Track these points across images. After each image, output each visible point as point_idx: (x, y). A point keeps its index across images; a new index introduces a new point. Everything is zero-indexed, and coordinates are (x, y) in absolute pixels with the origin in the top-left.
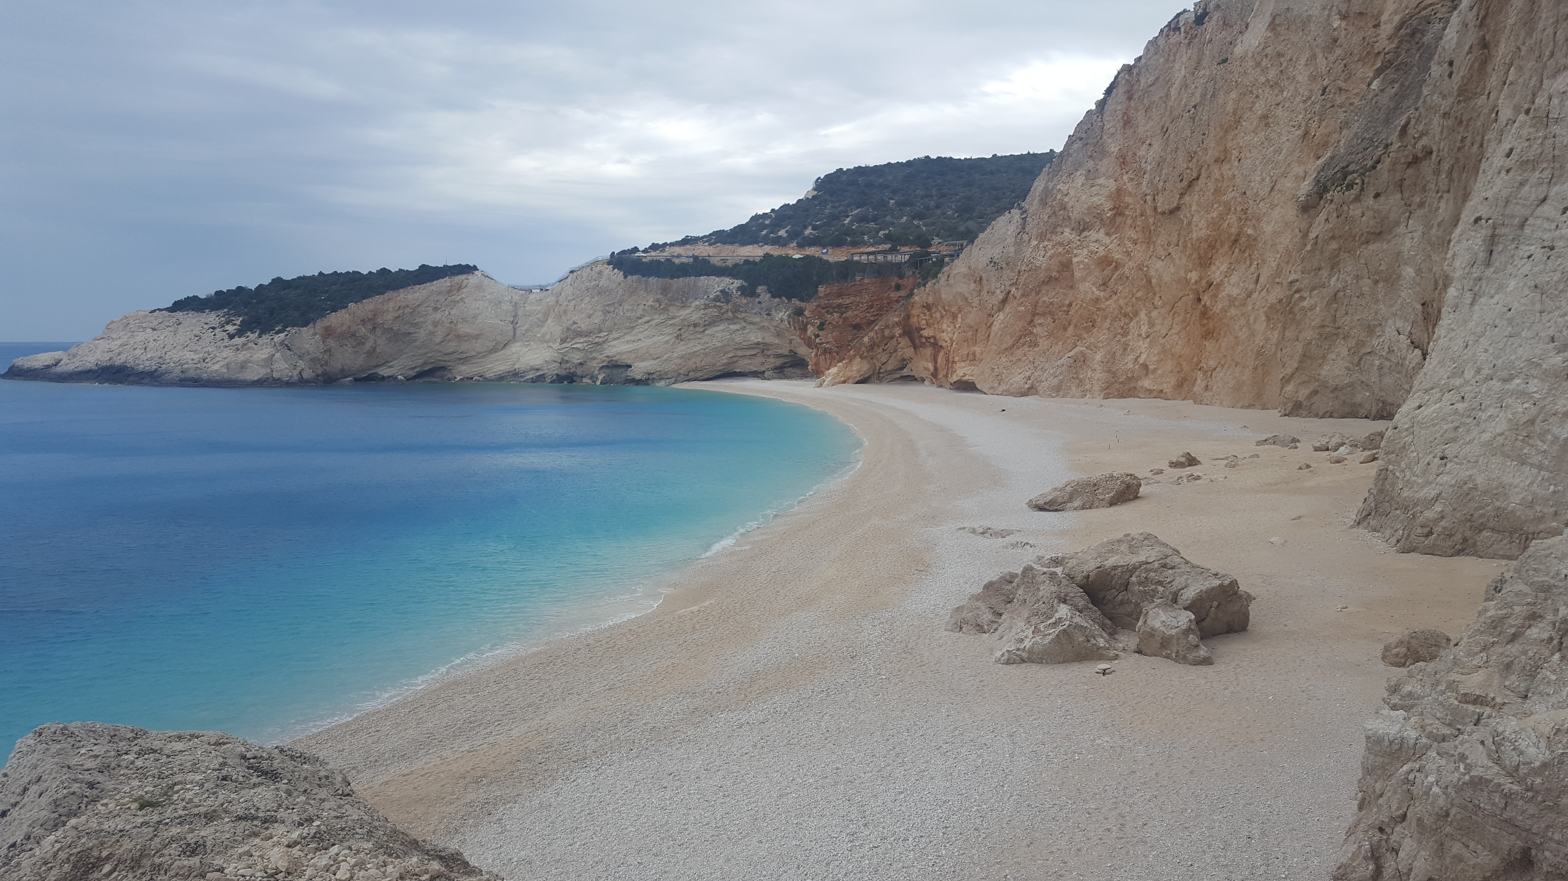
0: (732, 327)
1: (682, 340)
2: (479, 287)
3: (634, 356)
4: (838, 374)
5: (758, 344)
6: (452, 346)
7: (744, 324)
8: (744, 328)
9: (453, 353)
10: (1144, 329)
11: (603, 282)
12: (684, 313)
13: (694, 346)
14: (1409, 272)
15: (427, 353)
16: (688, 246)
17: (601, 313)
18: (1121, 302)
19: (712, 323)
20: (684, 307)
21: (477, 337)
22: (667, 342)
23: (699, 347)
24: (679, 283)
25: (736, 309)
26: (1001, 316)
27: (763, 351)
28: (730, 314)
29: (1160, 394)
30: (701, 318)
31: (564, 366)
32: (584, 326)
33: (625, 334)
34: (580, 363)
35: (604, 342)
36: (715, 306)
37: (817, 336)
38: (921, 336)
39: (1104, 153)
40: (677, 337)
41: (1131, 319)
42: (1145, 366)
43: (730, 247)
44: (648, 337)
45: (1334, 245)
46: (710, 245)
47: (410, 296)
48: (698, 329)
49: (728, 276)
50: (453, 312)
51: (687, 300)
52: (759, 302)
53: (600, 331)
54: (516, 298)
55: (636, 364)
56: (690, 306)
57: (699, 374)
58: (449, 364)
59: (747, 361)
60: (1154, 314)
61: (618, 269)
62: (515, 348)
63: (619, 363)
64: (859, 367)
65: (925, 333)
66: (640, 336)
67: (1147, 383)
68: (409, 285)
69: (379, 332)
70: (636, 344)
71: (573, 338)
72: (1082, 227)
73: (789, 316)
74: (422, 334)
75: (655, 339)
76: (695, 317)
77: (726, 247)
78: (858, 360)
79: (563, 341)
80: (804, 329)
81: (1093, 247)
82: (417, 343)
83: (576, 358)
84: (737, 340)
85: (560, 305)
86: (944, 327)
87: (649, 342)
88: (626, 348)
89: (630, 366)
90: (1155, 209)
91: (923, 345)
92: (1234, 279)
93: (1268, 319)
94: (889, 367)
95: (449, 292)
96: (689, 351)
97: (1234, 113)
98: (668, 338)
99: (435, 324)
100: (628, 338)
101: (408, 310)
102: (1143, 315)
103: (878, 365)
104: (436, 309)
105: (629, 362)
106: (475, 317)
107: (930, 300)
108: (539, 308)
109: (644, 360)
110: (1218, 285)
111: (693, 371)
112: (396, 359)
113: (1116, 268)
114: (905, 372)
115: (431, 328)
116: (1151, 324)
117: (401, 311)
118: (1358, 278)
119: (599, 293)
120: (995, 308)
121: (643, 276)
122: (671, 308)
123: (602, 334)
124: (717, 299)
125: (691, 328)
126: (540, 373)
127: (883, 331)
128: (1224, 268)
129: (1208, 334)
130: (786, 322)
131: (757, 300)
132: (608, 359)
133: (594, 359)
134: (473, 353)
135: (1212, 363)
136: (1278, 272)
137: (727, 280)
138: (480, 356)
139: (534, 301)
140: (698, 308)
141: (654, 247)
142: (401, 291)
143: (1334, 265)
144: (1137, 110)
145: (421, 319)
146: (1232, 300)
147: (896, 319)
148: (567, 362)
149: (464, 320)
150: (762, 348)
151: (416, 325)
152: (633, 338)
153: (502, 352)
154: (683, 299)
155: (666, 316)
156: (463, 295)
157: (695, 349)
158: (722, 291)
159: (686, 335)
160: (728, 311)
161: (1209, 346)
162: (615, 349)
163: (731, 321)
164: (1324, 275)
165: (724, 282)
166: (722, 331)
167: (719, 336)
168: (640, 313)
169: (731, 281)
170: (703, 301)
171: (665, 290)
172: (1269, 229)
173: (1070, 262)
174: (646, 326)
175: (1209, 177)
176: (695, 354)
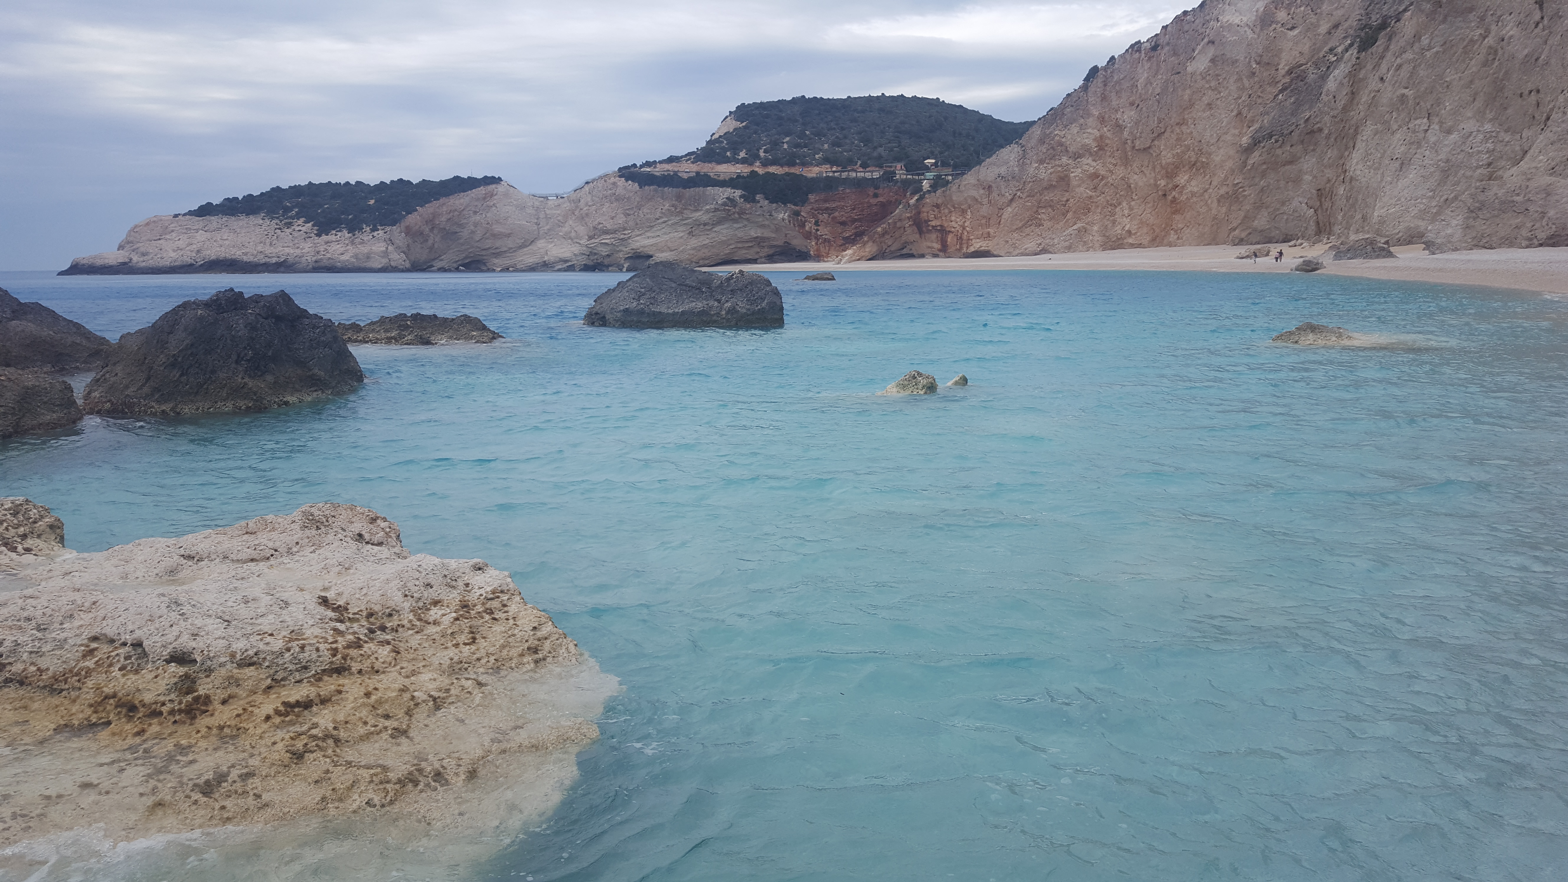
0: (735, 225)
1: (693, 236)
2: (506, 195)
3: (655, 248)
4: (854, 254)
5: (757, 237)
6: (488, 243)
7: (746, 223)
8: (745, 226)
9: (489, 248)
10: (1126, 212)
11: (620, 191)
12: (697, 215)
13: (704, 240)
14: (1308, 178)
15: (468, 249)
16: (674, 164)
17: (622, 216)
18: (1108, 198)
19: (720, 222)
20: (697, 210)
21: (509, 235)
22: (681, 237)
23: (707, 241)
24: (690, 192)
25: (742, 213)
26: (1009, 209)
27: (759, 243)
28: (737, 216)
29: (1140, 246)
30: (710, 219)
31: (592, 258)
32: (609, 225)
33: (646, 231)
34: (608, 255)
35: (629, 238)
36: (724, 210)
37: (817, 230)
38: (929, 226)
39: (1089, 115)
40: (689, 233)
41: (1116, 207)
42: (1129, 232)
43: (710, 165)
44: (665, 234)
45: (1264, 167)
46: (693, 163)
47: (457, 202)
48: (707, 227)
49: (728, 187)
50: (489, 215)
51: (698, 205)
52: (761, 207)
53: (625, 229)
54: (537, 204)
56: (702, 210)
57: (707, 262)
58: (485, 257)
59: (744, 251)
60: (1133, 203)
61: (632, 181)
62: (541, 243)
63: (641, 254)
64: (870, 248)
65: (933, 223)
66: (658, 233)
67: (1130, 241)
68: (456, 193)
69: (435, 231)
70: (655, 239)
71: (600, 235)
72: (1077, 156)
73: (789, 216)
74: (465, 233)
75: (671, 235)
76: (705, 218)
77: (706, 165)
78: (870, 244)
79: (591, 238)
80: (803, 225)
81: (1086, 167)
82: (462, 241)
83: (604, 251)
84: (739, 235)
85: (581, 209)
86: (953, 218)
87: (667, 237)
88: (647, 242)
89: (652, 257)
90: (1134, 147)
91: (929, 231)
92: (1193, 183)
93: (1219, 201)
94: (893, 248)
95: (484, 198)
96: (700, 244)
97: (1190, 100)
98: (682, 234)
99: (476, 225)
100: (649, 234)
101: (456, 213)
102: (1124, 204)
103: (885, 247)
104: (475, 213)
105: (651, 253)
106: (506, 219)
107: (940, 201)
108: (558, 212)
109: (663, 252)
110: (1183, 187)
111: (703, 259)
112: (445, 254)
113: (1102, 180)
114: (905, 251)
115: (472, 228)
116: (1131, 209)
117: (451, 214)
118: (1278, 181)
119: (617, 200)
120: (1005, 205)
121: (659, 186)
122: (685, 211)
123: (626, 232)
124: (724, 204)
125: (702, 227)
126: (570, 264)
127: (895, 223)
128: (1186, 177)
129: (1176, 212)
130: (787, 221)
131: (759, 205)
132: (633, 251)
133: (621, 251)
134: (506, 249)
135: (1180, 226)
136: (1225, 179)
137: (729, 190)
138: (511, 251)
139: (553, 206)
140: (708, 211)
141: (648, 164)
142: (451, 197)
143: (1264, 175)
144: (1111, 92)
145: (465, 221)
146: (1193, 194)
147: (908, 215)
148: (595, 254)
149: (497, 222)
150: (759, 241)
151: (461, 226)
152: (652, 235)
153: (530, 247)
154: (695, 205)
155: (681, 217)
156: (495, 201)
157: (704, 243)
158: (727, 198)
159: (697, 232)
160: (734, 213)
161: (1177, 217)
162: (638, 244)
163: (735, 221)
164: (1257, 180)
165: (728, 192)
166: (727, 228)
167: (724, 232)
168: (658, 215)
169: (733, 191)
170: (712, 206)
171: (679, 198)
172: (1217, 159)
173: (1067, 176)
174: (664, 225)
175: (1172, 132)
176: (705, 246)
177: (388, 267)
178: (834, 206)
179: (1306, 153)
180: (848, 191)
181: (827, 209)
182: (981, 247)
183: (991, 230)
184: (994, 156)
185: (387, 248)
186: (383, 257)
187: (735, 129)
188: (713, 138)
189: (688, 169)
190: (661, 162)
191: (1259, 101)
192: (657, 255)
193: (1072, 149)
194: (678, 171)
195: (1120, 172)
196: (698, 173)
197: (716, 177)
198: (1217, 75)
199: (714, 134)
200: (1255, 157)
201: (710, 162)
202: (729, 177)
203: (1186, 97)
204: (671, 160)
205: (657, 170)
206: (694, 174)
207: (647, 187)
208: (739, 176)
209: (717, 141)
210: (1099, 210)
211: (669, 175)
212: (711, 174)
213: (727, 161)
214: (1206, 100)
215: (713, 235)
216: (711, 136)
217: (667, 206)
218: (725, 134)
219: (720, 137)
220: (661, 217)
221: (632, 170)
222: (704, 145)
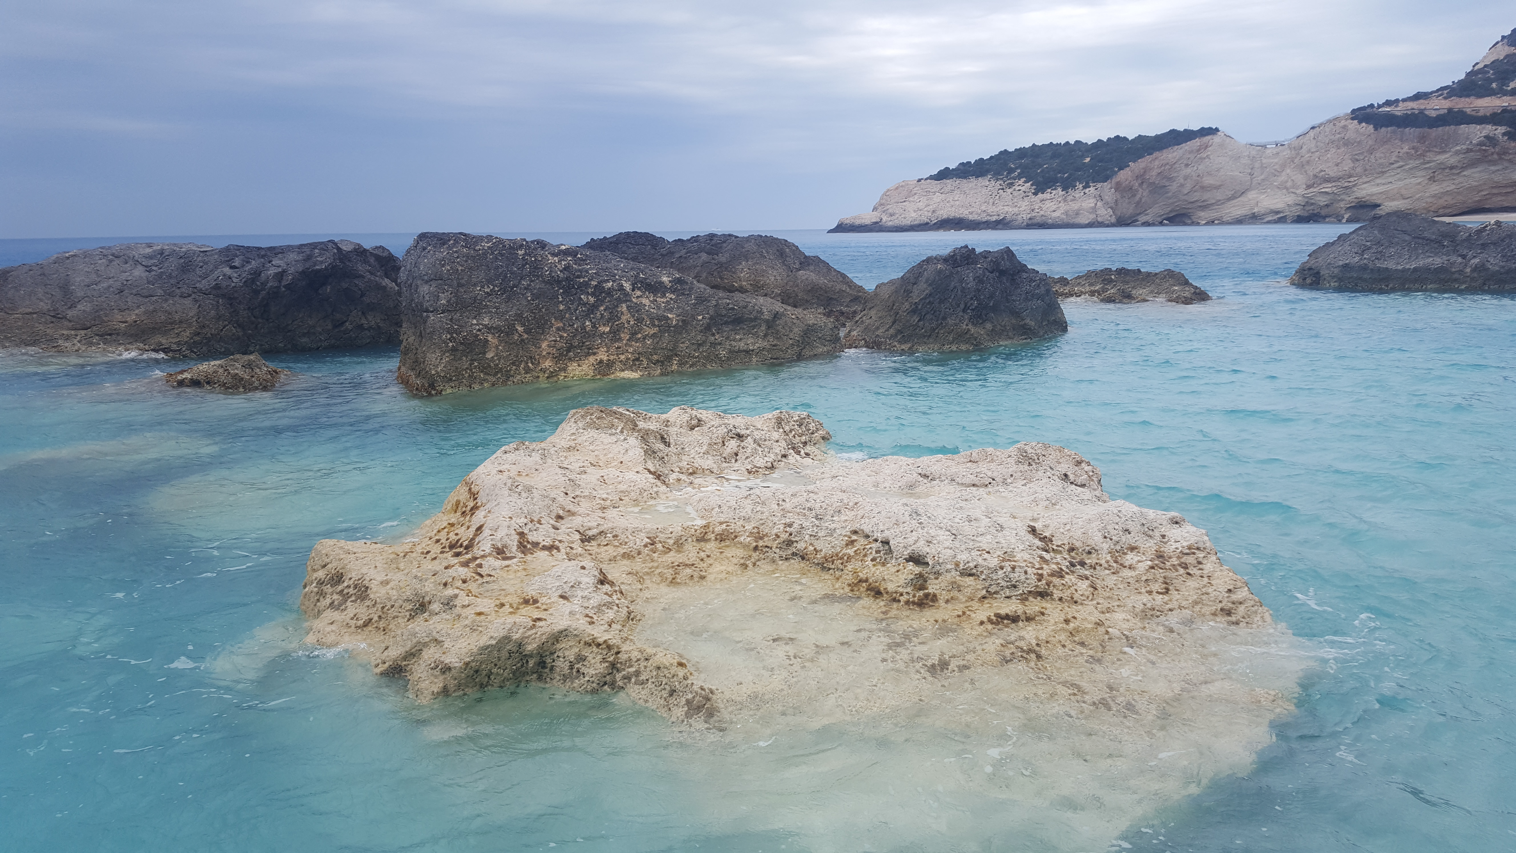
0: (1493, 168)
1: (1434, 181)
2: (1222, 145)
3: (1384, 197)
6: (1196, 196)
7: (1507, 164)
8: (1506, 168)
9: (1197, 201)
11: (1350, 135)
12: (1442, 158)
13: (1448, 186)
15: (1176, 202)
16: (1422, 101)
17: (1350, 161)
19: (1472, 164)
20: (1443, 152)
21: (1218, 188)
22: (1419, 184)
23: (1454, 187)
24: (1436, 132)
25: (1504, 152)
28: (1495, 156)
30: (1459, 161)
31: (1307, 208)
32: (1332, 172)
33: (1376, 178)
34: (1326, 205)
35: (1354, 186)
36: (1480, 150)
40: (1430, 179)
43: (1467, 99)
44: (1399, 180)
46: (1446, 98)
47: (1170, 156)
48: (1454, 171)
49: (1488, 123)
50: (1200, 167)
51: (1446, 146)
53: (1350, 176)
54: (1254, 153)
56: (1449, 151)
58: (1190, 211)
59: (1500, 198)
61: (1367, 123)
62: (1252, 195)
63: (1368, 203)
66: (1390, 180)
68: (1170, 146)
69: (1145, 186)
70: (1387, 186)
71: (1321, 184)
74: (1174, 187)
75: (1407, 181)
76: (1453, 161)
79: (1309, 187)
82: (1170, 194)
83: (1322, 200)
84: (1496, 179)
85: (1302, 157)
87: (1401, 184)
88: (1375, 190)
89: (1379, 206)
95: (1198, 150)
96: (1442, 190)
98: (1421, 180)
99: (1186, 178)
100: (1378, 181)
101: (1168, 167)
104: (1187, 165)
105: (1379, 202)
106: (1218, 170)
108: (1276, 160)
109: (1393, 200)
111: (1444, 208)
112: (1151, 208)
115: (1182, 181)
117: (1163, 168)
119: (1345, 145)
121: (1399, 127)
122: (1428, 154)
123: (1352, 179)
124: (1481, 144)
125: (1447, 171)
126: (1282, 215)
132: (1357, 200)
133: (1342, 200)
134: (1214, 201)
137: (1489, 127)
138: (1219, 203)
139: (1271, 155)
140: (1457, 153)
141: (1388, 103)
142: (1164, 151)
145: (1176, 175)
148: (1312, 204)
149: (1209, 174)
151: (1170, 179)
152: (1384, 181)
153: (1239, 199)
154: (1443, 146)
155: (1422, 161)
156: (1209, 153)
157: (1448, 189)
158: (1485, 137)
159: (1440, 176)
160: (1492, 154)
162: (1365, 192)
163: (1493, 163)
165: (1488, 129)
166: (1480, 172)
167: (1476, 176)
168: (1394, 159)
169: (1494, 128)
170: (1464, 147)
171: (1422, 139)
174: (1399, 170)
176: (1447, 193)
177: (1094, 222)
185: (1096, 204)
186: (1090, 213)
187: (1507, 56)
188: (1476, 68)
189: (1437, 106)
190: (1404, 100)
192: (1386, 204)
194: (1425, 109)
196: (1450, 110)
197: (1473, 113)
199: (1477, 64)
201: (1468, 96)
202: (1491, 112)
204: (1418, 97)
205: (1399, 109)
206: (1446, 111)
207: (1383, 129)
208: (1505, 110)
209: (1480, 71)
211: (1413, 114)
212: (1468, 110)
213: (1491, 93)
215: (1461, 179)
216: (1474, 66)
217: (1406, 148)
218: (1493, 62)
219: (1486, 66)
220: (1398, 162)
221: (1365, 112)
222: (1462, 76)
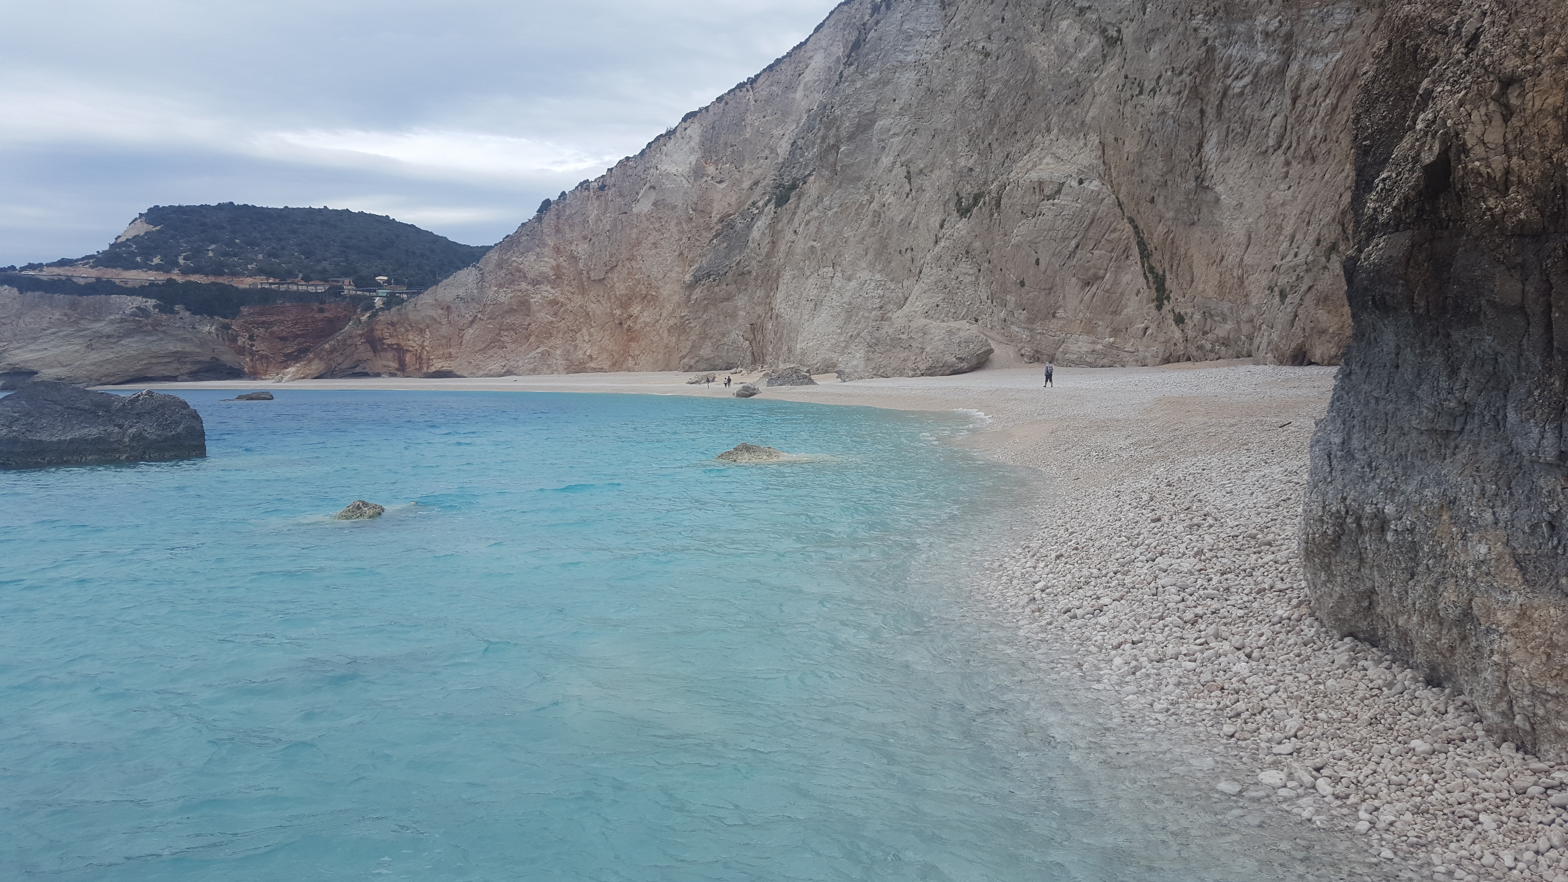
0: (148, 338)
1: (93, 349)
3: (40, 363)
4: (297, 371)
5: (176, 352)
7: (162, 335)
8: (162, 339)
10: (586, 338)
12: (97, 326)
13: (107, 355)
14: (742, 313)
18: (568, 324)
19: (128, 334)
20: (97, 320)
22: (77, 351)
23: (112, 356)
24: (87, 300)
25: (157, 324)
26: (471, 331)
27: (180, 358)
28: (150, 327)
29: (601, 370)
30: (115, 331)
33: (29, 344)
36: (134, 321)
37: (252, 345)
38: (384, 344)
39: (545, 245)
40: (88, 347)
41: (577, 333)
42: (590, 357)
43: (114, 270)
44: (55, 346)
45: (706, 302)
46: (93, 267)
48: (111, 340)
49: (138, 295)
51: (100, 314)
52: (181, 318)
55: (44, 371)
56: (104, 320)
57: (112, 379)
59: (160, 368)
60: (592, 330)
61: (10, 286)
63: (22, 370)
64: (317, 366)
65: (389, 341)
66: (45, 346)
67: (592, 365)
70: (41, 353)
72: (535, 283)
73: (217, 329)
75: (64, 348)
76: (108, 330)
78: (317, 361)
80: (234, 339)
81: (545, 294)
84: (153, 349)
86: (410, 337)
87: (57, 351)
88: (29, 356)
89: (36, 373)
90: (589, 278)
91: (385, 350)
92: (646, 314)
93: (669, 331)
94: (344, 366)
96: (101, 359)
97: (637, 239)
98: (78, 347)
100: (32, 347)
102: (584, 330)
103: (334, 365)
105: (35, 369)
107: (395, 319)
109: (51, 367)
110: (637, 317)
111: (106, 376)
113: (562, 306)
114: (357, 370)
116: (591, 335)
118: (718, 315)
120: (466, 326)
121: (46, 292)
122: (81, 321)
124: (133, 314)
125: (104, 339)
127: (345, 340)
128: (639, 308)
129: (632, 339)
130: (214, 335)
131: (178, 316)
132: (10, 367)
135: (637, 353)
136: (674, 311)
137: (140, 299)
140: (112, 322)
143: (705, 309)
144: (564, 225)
146: (646, 324)
147: (360, 332)
150: (179, 357)
152: (37, 348)
154: (97, 314)
155: (76, 328)
157: (108, 357)
158: (137, 308)
159: (98, 345)
160: (146, 325)
161: (633, 344)
162: (18, 358)
163: (148, 333)
164: (700, 314)
165: (139, 301)
166: (136, 342)
167: (133, 346)
168: (44, 325)
169: (144, 300)
170: (118, 316)
171: (73, 306)
172: (665, 293)
173: (527, 301)
174: (53, 337)
175: (623, 266)
176: (108, 361)
178: (272, 319)
179: (739, 291)
180: (288, 304)
181: (263, 323)
182: (443, 367)
183: (453, 351)
184: (451, 278)
187: (146, 233)
188: (119, 241)
189: (85, 274)
190: (48, 265)
191: (697, 244)
193: (530, 275)
194: (72, 276)
195: (578, 300)
196: (98, 279)
197: (122, 284)
198: (660, 218)
199: (119, 237)
200: (697, 294)
201: (113, 267)
202: (140, 284)
203: (634, 236)
204: (63, 263)
205: (44, 273)
206: (94, 280)
207: (29, 293)
208: (152, 284)
209: (123, 244)
210: (560, 335)
211: (59, 280)
212: (116, 281)
213: (137, 266)
214: (651, 239)
215: (120, 349)
216: (116, 239)
217: (57, 315)
218: (134, 237)
219: (128, 240)
220: (50, 328)
221: (10, 272)
222: (107, 248)
